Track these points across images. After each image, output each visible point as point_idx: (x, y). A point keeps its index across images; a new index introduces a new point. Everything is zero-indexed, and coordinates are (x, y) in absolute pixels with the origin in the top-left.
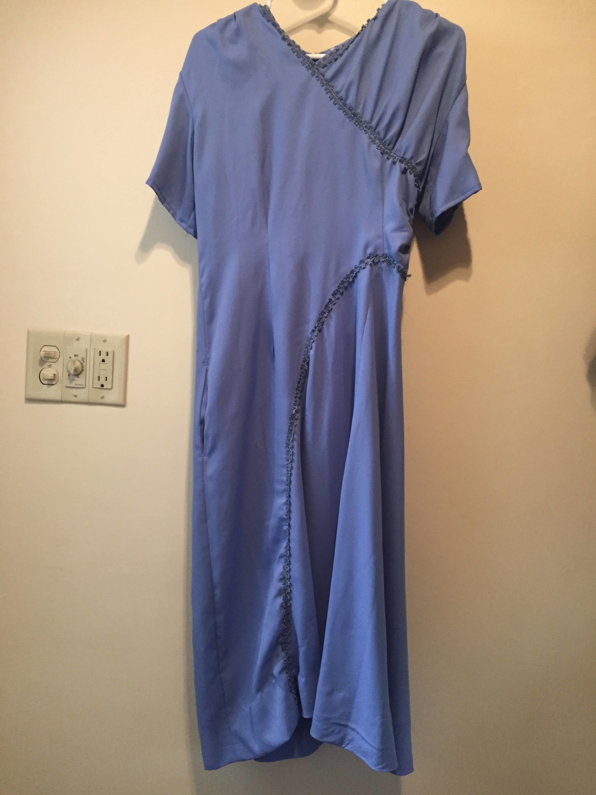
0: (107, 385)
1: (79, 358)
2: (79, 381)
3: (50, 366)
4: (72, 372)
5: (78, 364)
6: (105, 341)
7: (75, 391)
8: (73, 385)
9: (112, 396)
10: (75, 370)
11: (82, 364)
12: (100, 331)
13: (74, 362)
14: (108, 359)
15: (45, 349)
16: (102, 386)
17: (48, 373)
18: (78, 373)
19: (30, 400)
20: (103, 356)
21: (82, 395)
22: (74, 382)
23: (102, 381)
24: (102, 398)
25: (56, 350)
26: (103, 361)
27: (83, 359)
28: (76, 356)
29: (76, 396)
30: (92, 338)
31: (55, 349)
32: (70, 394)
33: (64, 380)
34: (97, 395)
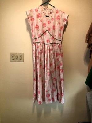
0: (21, 59)
2: (17, 59)
9: (22, 61)
12: (19, 52)
17: (13, 58)
18: (17, 58)
19: (11, 62)
21: (18, 61)
25: (14, 55)
26: (20, 56)
28: (17, 56)
30: (19, 53)
32: (16, 61)
33: (15, 59)
34: (20, 61)
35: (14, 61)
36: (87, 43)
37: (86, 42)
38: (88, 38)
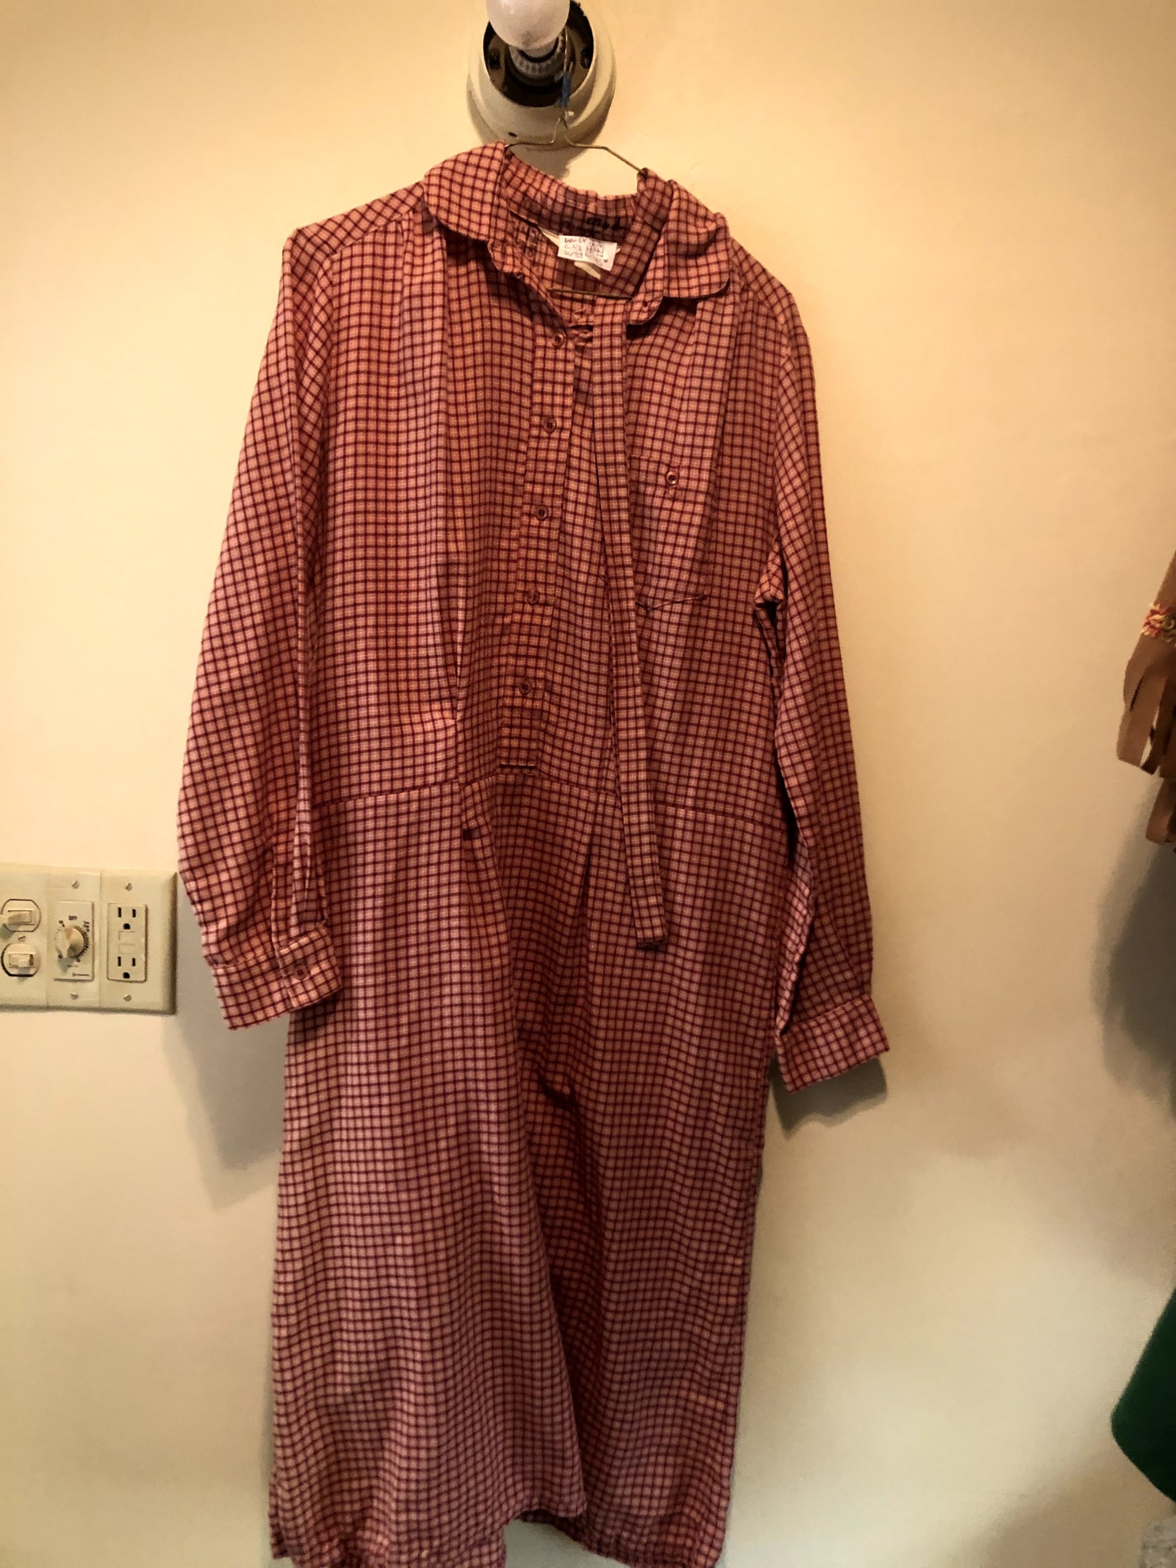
0: (136, 973)
1: (80, 923)
2: (81, 967)
3: (21, 939)
4: (65, 955)
5: (77, 936)
6: (129, 888)
7: (71, 988)
8: (69, 976)
9: (147, 995)
10: (72, 948)
11: (84, 934)
13: (68, 933)
14: (138, 923)
15: (14, 906)
16: (126, 975)
17: (19, 952)
18: (77, 953)
20: (127, 918)
21: (90, 992)
22: (71, 970)
23: (126, 966)
24: (128, 998)
25: (33, 908)
26: (127, 926)
27: (86, 924)
28: (71, 918)
29: (75, 997)
30: (103, 882)
31: (28, 907)
32: (63, 993)
33: (50, 967)
34: (118, 994)
35: (32, 990)
36: (1149, 767)
37: (1127, 752)
38: (1158, 687)
